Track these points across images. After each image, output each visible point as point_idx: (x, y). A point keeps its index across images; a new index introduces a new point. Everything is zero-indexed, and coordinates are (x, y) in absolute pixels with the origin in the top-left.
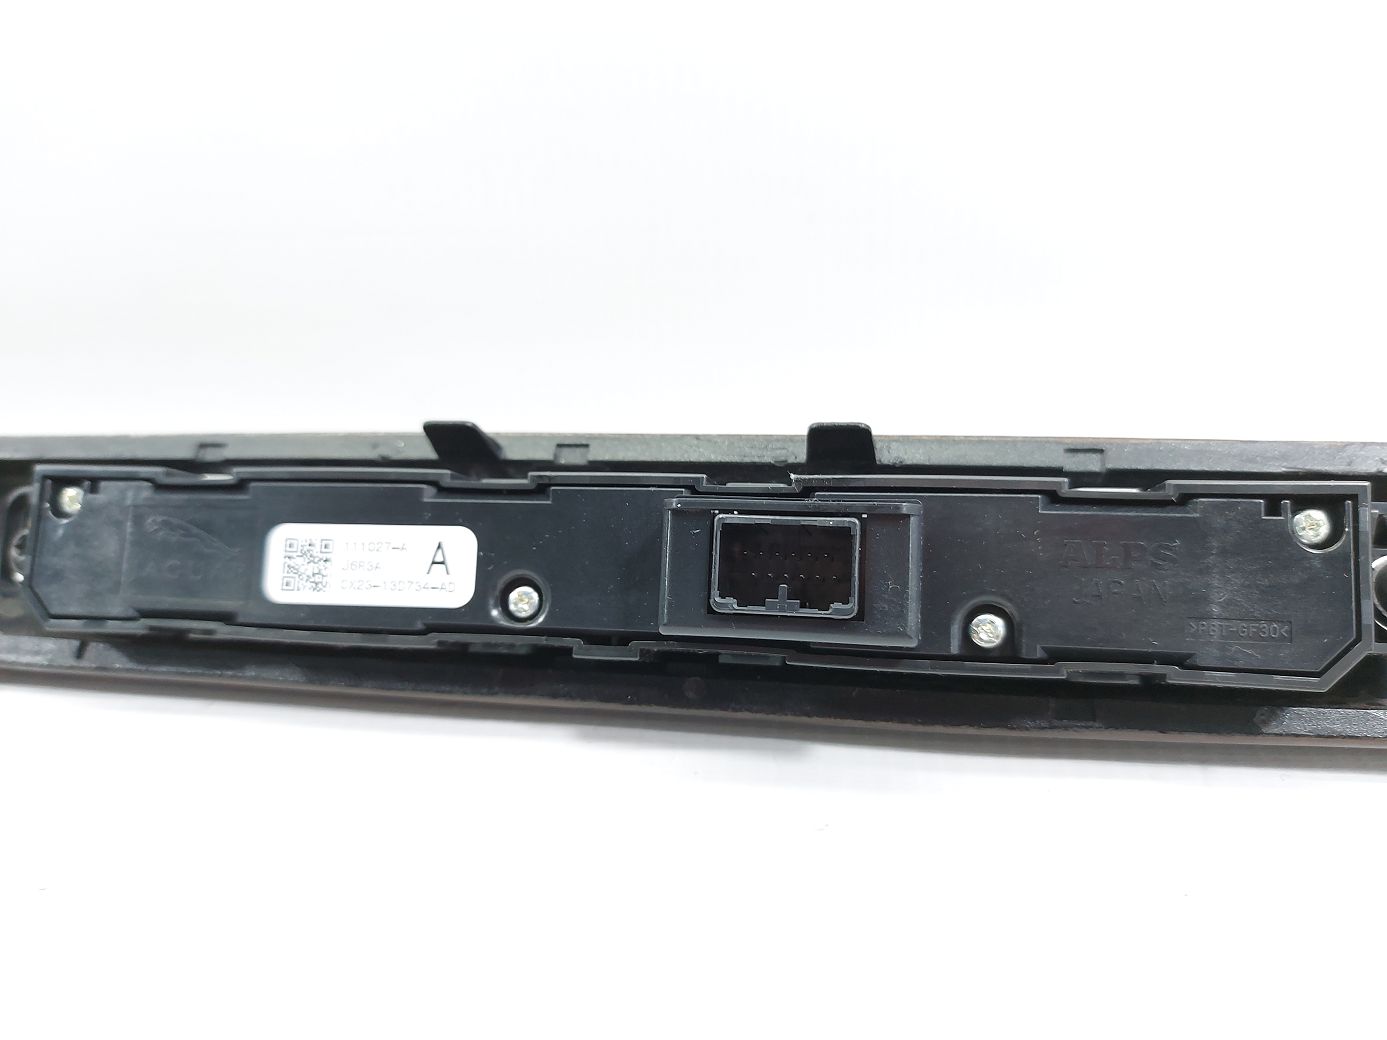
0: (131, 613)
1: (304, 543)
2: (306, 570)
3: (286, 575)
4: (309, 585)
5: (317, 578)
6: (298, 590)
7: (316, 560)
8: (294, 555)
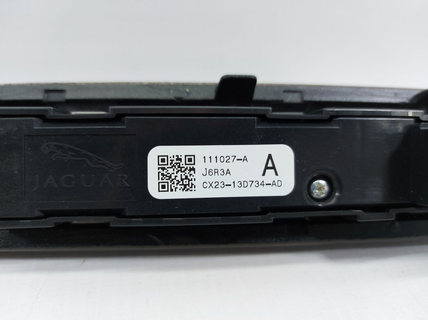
0: (37, 214)
1: (172, 159)
2: (176, 177)
3: (160, 181)
4: (179, 187)
5: (186, 182)
6: (172, 190)
7: (183, 169)
8: (166, 167)
